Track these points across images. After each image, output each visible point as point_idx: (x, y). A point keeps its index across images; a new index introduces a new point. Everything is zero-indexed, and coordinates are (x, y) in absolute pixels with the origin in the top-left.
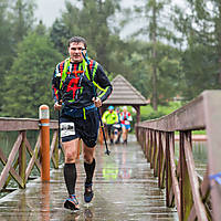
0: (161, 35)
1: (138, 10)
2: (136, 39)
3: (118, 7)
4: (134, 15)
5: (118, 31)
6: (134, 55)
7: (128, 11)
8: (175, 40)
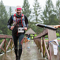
0: (38, 21)
1: (34, 16)
2: (33, 21)
3: (30, 15)
4: (33, 17)
5: (30, 20)
6: (33, 25)
7: (32, 16)
8: (41, 21)
